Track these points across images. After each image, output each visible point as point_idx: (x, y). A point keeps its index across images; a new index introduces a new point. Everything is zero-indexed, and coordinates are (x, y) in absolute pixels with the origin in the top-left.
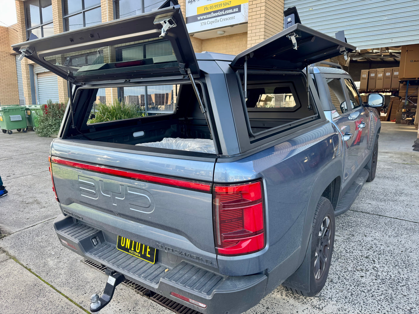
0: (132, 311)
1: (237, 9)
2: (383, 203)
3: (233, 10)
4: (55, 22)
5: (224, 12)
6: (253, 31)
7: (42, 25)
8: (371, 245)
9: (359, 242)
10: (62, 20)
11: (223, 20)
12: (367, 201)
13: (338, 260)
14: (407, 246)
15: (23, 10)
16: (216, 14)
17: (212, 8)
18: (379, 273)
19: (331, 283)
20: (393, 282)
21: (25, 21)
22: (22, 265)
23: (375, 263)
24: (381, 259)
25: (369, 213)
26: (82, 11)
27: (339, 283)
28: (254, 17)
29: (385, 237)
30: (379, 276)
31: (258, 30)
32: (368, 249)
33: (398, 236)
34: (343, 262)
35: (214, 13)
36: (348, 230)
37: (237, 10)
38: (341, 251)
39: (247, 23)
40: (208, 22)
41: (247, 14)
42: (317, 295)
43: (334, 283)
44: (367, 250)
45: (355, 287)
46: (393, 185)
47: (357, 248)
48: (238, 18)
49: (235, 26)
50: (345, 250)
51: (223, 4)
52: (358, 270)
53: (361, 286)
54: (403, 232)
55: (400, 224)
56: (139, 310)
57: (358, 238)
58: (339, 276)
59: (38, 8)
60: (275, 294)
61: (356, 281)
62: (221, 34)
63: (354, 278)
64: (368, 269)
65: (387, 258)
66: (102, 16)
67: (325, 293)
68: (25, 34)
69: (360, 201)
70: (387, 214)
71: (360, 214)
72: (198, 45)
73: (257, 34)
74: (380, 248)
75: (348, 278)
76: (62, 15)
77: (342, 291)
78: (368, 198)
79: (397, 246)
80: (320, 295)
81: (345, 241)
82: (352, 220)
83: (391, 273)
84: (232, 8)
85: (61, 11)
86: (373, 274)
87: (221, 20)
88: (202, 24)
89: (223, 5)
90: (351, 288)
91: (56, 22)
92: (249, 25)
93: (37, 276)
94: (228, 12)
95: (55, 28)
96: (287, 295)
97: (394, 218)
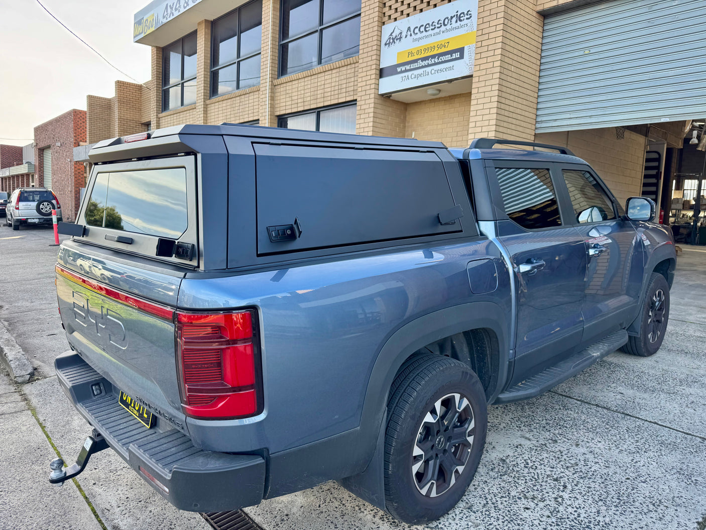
0: (142, 502)
1: (459, 53)
2: (646, 396)
3: (451, 56)
4: (199, 77)
5: (438, 59)
6: (480, 90)
7: (183, 81)
8: (578, 461)
9: (559, 453)
10: (209, 74)
11: (436, 72)
12: (618, 389)
13: (502, 477)
14: (643, 471)
15: (161, 60)
16: (426, 63)
17: (420, 53)
18: (561, 508)
19: (468, 510)
20: (577, 525)
21: (161, 76)
22: (38, 420)
23: (565, 490)
24: (580, 486)
25: (608, 409)
26: (237, 61)
27: (482, 512)
28: (482, 67)
29: (613, 451)
30: (558, 512)
31: (489, 88)
32: (567, 467)
33: (638, 452)
34: (510, 480)
35: (422, 61)
36: (552, 431)
37: (458, 55)
38: (517, 463)
39: (471, 76)
40: (413, 76)
41: (473, 62)
42: (430, 525)
43: (471, 511)
44: (565, 467)
45: (503, 522)
46: (688, 366)
47: (549, 462)
48: (459, 69)
49: (455, 82)
50: (525, 463)
51: (436, 46)
52: (526, 497)
53: (516, 522)
54: (651, 448)
55: (655, 432)
56: (153, 503)
57: (561, 446)
58: (487, 502)
59: (180, 56)
60: (365, 514)
61: (512, 514)
62: (434, 95)
63: (512, 508)
64: (546, 498)
65: (592, 485)
66: (262, 68)
67: (447, 524)
68: (161, 94)
69: (606, 387)
70: (643, 414)
71: (591, 409)
72: (399, 112)
73: (487, 94)
74: (590, 468)
75: (500, 506)
76: (209, 67)
77: (478, 526)
78: (623, 384)
79: (625, 468)
80: (437, 526)
81: (535, 448)
82: (569, 417)
83: (582, 511)
84: (451, 53)
85: (209, 61)
86: (550, 508)
87: (433, 72)
88: (404, 79)
89: (436, 49)
90: (495, 523)
91: (201, 77)
92: (475, 80)
93: (48, 437)
94: (443, 58)
95: (199, 86)
96: (383, 518)
97: (650, 422)
